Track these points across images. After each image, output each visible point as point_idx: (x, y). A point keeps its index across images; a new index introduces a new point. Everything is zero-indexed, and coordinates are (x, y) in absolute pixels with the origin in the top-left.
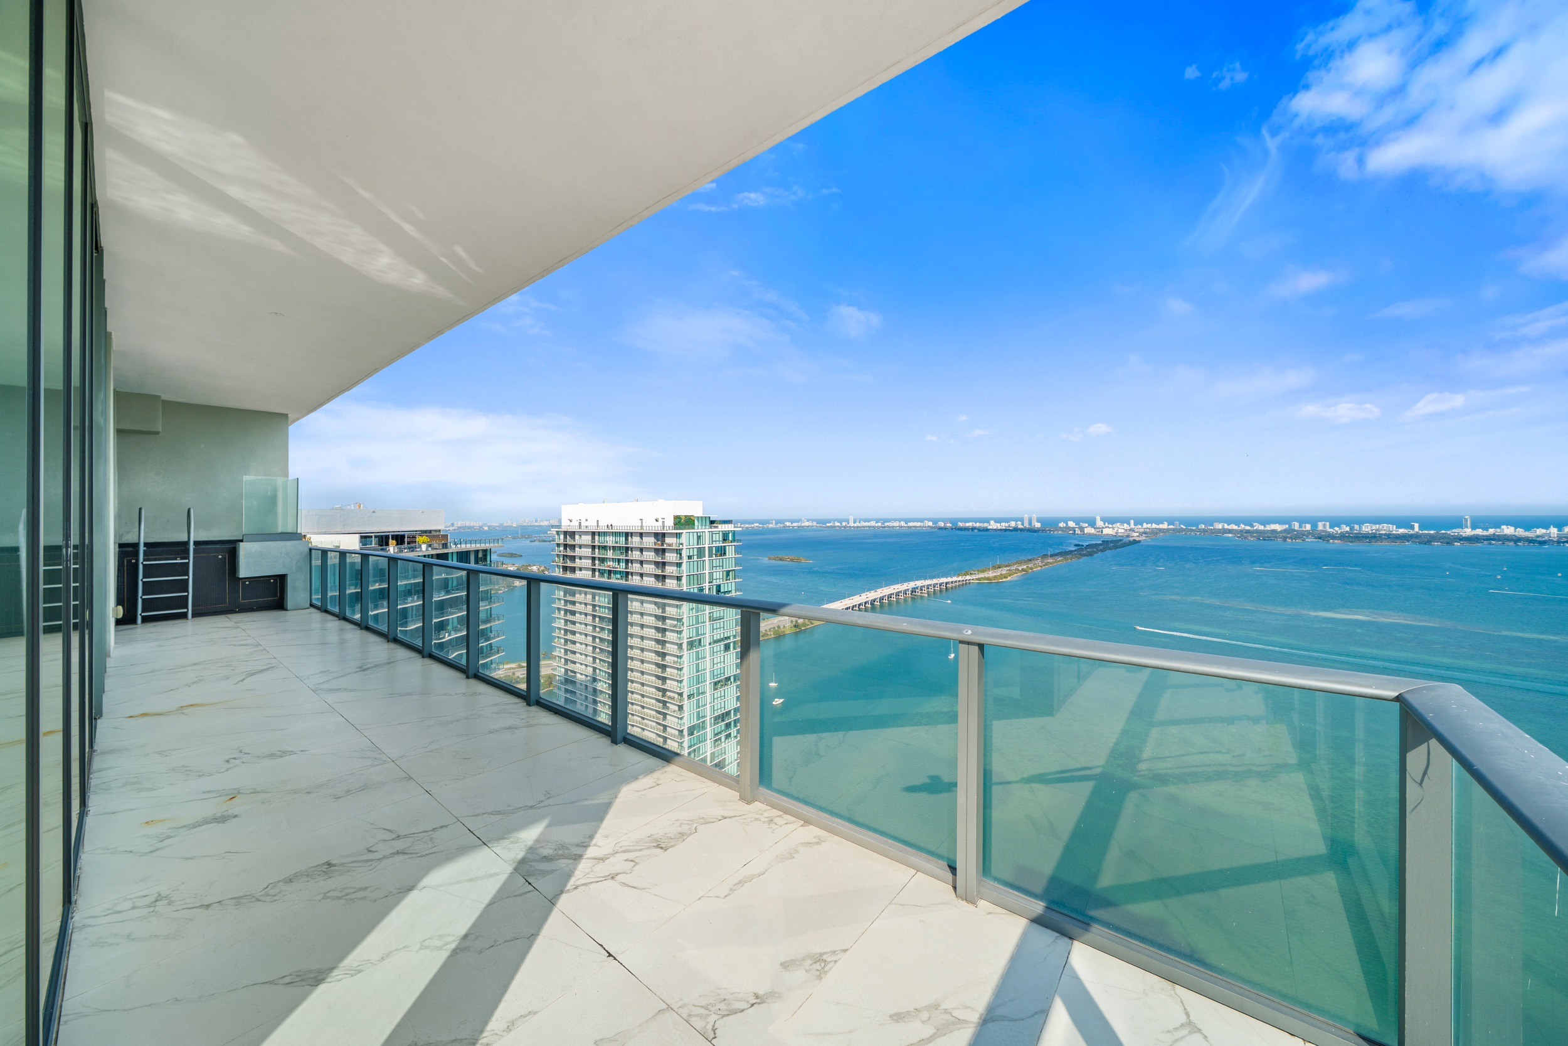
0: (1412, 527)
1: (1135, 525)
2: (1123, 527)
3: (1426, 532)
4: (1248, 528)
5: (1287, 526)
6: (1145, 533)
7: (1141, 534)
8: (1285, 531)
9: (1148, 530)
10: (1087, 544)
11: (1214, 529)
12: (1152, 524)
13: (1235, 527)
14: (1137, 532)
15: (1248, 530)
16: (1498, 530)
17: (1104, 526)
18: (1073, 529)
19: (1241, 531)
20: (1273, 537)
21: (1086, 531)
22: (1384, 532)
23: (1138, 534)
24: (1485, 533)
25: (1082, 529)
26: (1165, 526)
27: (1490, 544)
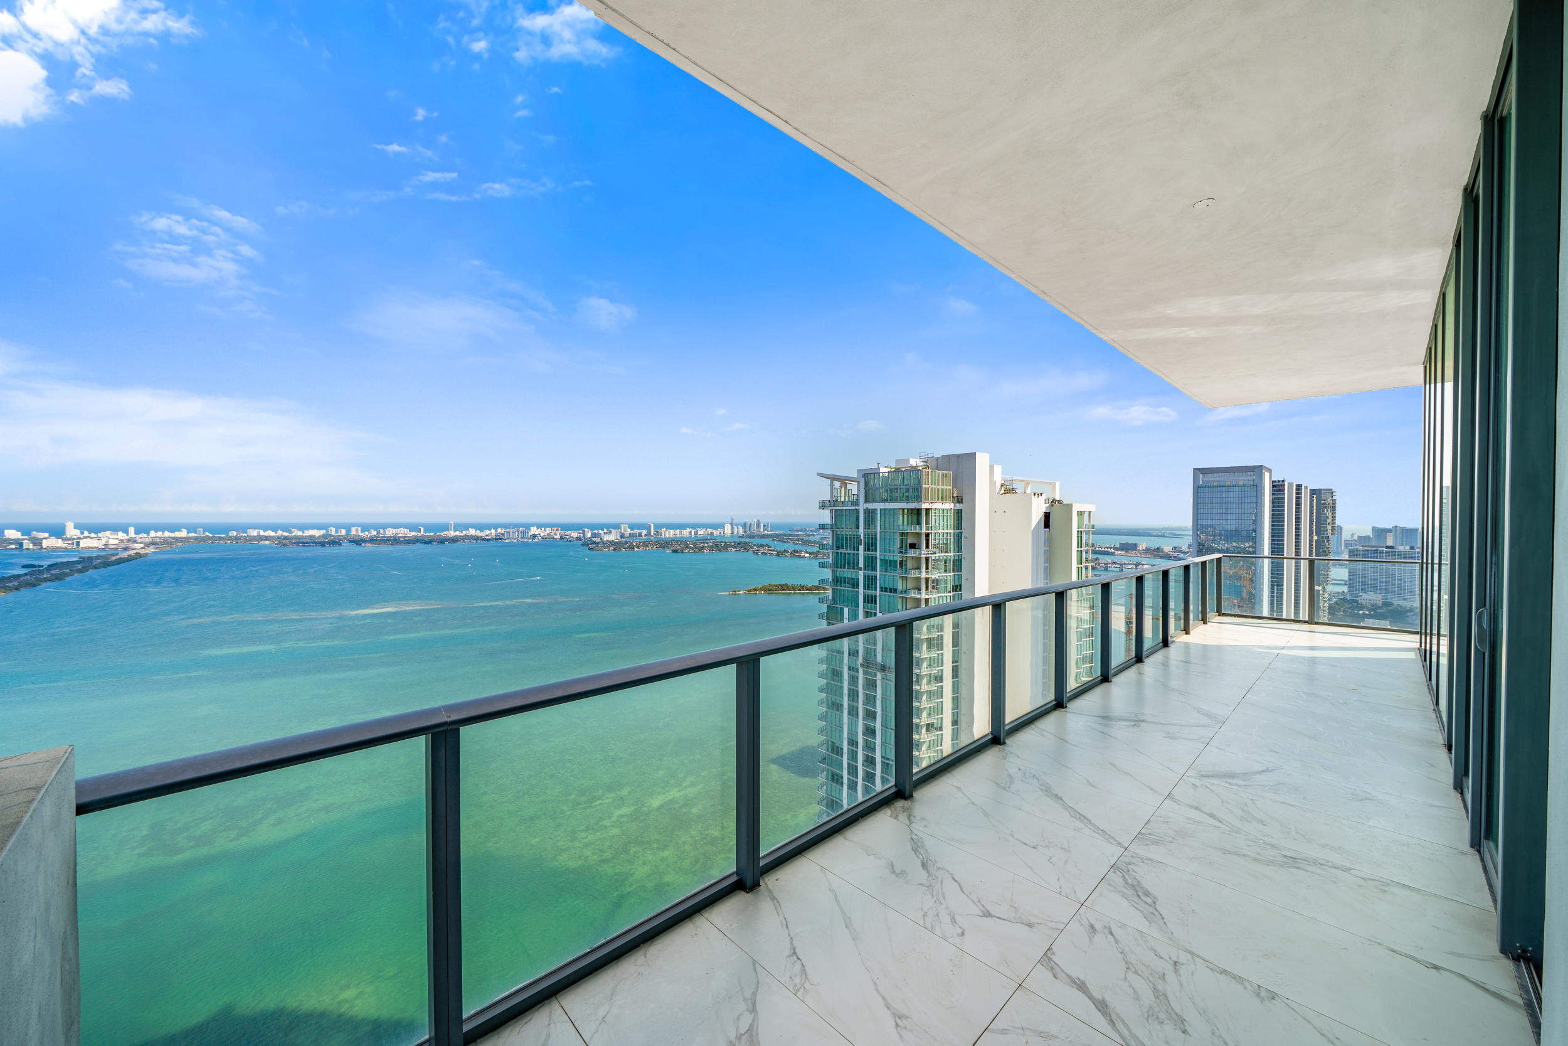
0: (420, 531)
1: (137, 533)
2: (116, 537)
3: (428, 534)
4: (286, 534)
5: (325, 531)
6: (153, 543)
7: (147, 545)
8: (323, 536)
9: (158, 540)
10: (49, 563)
11: (248, 536)
12: (163, 532)
13: (271, 533)
14: (141, 543)
15: (286, 537)
16: (468, 532)
17: (81, 536)
18: (19, 543)
19: (279, 538)
20: (312, 543)
21: (45, 544)
22: (401, 535)
23: (142, 545)
24: (461, 534)
25: (37, 542)
26: (183, 534)
27: (464, 542)
